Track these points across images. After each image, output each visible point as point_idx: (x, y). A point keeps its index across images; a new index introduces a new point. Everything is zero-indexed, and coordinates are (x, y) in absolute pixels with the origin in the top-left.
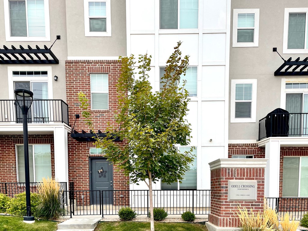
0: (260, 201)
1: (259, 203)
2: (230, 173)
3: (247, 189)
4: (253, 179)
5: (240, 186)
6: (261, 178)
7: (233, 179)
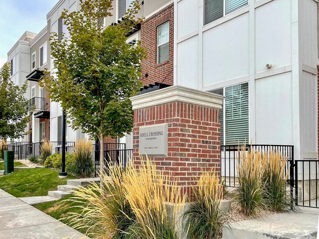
0: (172, 157)
1: (170, 160)
2: (141, 116)
3: (154, 139)
4: (163, 122)
5: (148, 135)
6: (173, 118)
7: (143, 124)
